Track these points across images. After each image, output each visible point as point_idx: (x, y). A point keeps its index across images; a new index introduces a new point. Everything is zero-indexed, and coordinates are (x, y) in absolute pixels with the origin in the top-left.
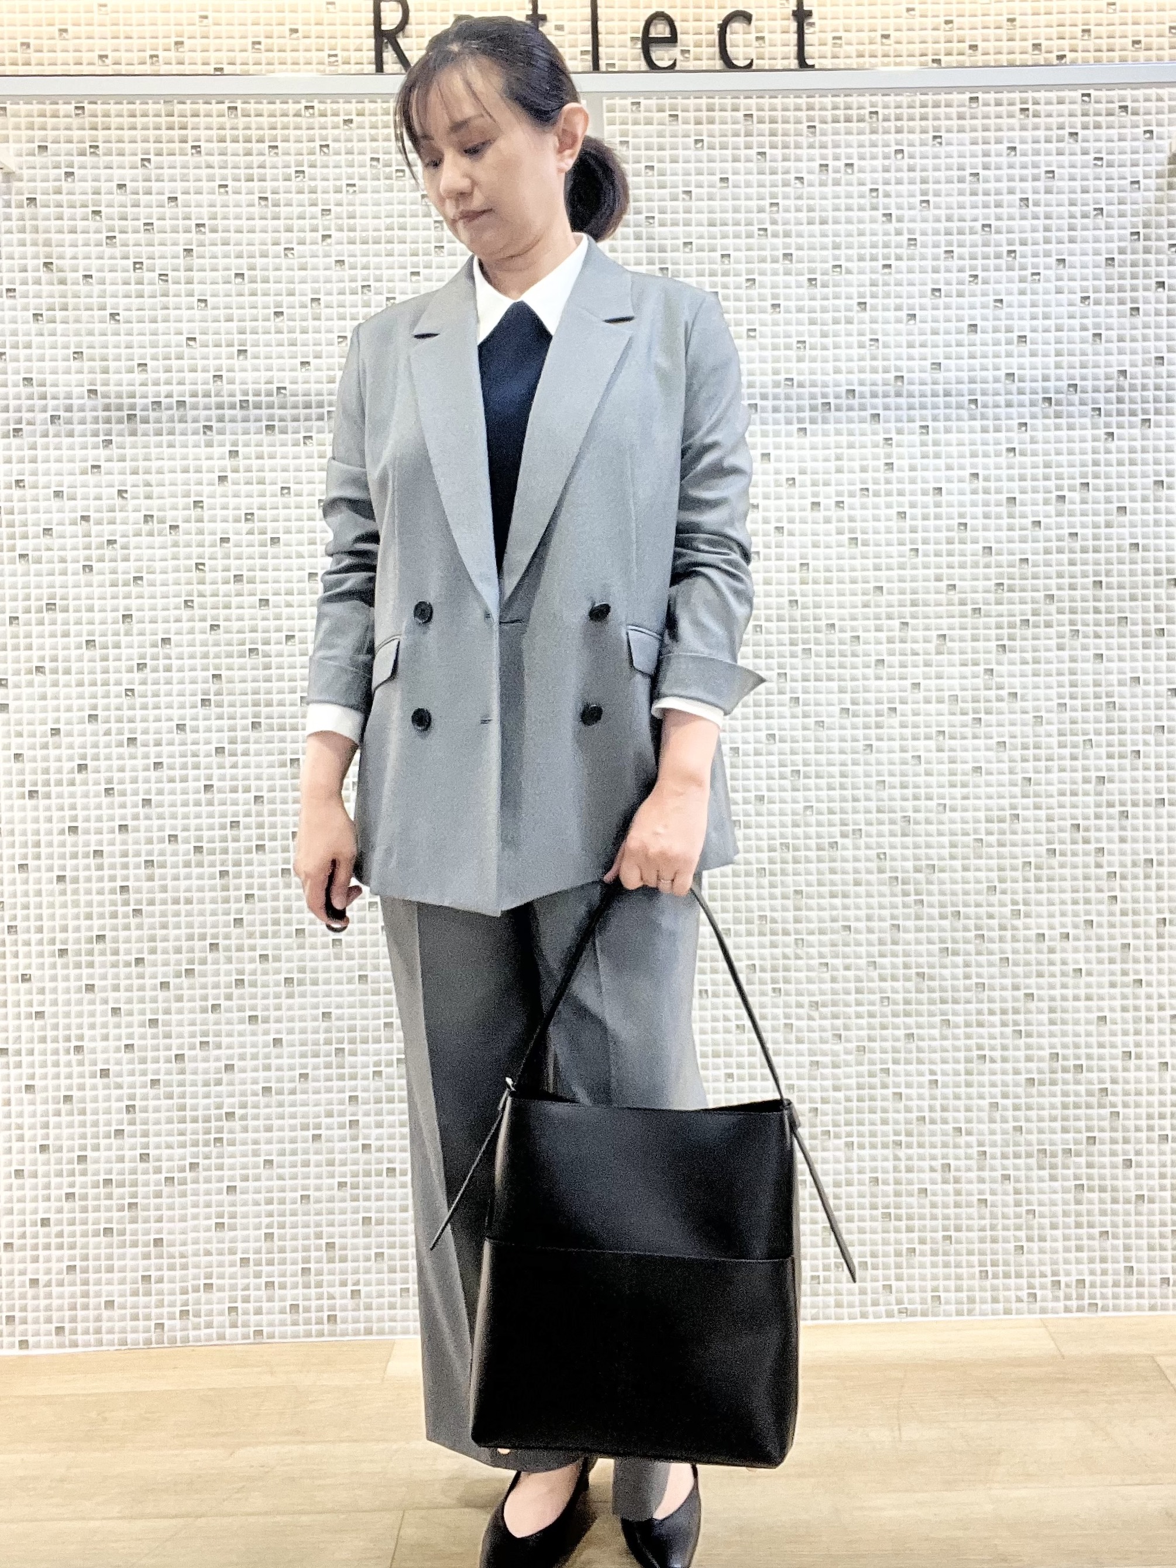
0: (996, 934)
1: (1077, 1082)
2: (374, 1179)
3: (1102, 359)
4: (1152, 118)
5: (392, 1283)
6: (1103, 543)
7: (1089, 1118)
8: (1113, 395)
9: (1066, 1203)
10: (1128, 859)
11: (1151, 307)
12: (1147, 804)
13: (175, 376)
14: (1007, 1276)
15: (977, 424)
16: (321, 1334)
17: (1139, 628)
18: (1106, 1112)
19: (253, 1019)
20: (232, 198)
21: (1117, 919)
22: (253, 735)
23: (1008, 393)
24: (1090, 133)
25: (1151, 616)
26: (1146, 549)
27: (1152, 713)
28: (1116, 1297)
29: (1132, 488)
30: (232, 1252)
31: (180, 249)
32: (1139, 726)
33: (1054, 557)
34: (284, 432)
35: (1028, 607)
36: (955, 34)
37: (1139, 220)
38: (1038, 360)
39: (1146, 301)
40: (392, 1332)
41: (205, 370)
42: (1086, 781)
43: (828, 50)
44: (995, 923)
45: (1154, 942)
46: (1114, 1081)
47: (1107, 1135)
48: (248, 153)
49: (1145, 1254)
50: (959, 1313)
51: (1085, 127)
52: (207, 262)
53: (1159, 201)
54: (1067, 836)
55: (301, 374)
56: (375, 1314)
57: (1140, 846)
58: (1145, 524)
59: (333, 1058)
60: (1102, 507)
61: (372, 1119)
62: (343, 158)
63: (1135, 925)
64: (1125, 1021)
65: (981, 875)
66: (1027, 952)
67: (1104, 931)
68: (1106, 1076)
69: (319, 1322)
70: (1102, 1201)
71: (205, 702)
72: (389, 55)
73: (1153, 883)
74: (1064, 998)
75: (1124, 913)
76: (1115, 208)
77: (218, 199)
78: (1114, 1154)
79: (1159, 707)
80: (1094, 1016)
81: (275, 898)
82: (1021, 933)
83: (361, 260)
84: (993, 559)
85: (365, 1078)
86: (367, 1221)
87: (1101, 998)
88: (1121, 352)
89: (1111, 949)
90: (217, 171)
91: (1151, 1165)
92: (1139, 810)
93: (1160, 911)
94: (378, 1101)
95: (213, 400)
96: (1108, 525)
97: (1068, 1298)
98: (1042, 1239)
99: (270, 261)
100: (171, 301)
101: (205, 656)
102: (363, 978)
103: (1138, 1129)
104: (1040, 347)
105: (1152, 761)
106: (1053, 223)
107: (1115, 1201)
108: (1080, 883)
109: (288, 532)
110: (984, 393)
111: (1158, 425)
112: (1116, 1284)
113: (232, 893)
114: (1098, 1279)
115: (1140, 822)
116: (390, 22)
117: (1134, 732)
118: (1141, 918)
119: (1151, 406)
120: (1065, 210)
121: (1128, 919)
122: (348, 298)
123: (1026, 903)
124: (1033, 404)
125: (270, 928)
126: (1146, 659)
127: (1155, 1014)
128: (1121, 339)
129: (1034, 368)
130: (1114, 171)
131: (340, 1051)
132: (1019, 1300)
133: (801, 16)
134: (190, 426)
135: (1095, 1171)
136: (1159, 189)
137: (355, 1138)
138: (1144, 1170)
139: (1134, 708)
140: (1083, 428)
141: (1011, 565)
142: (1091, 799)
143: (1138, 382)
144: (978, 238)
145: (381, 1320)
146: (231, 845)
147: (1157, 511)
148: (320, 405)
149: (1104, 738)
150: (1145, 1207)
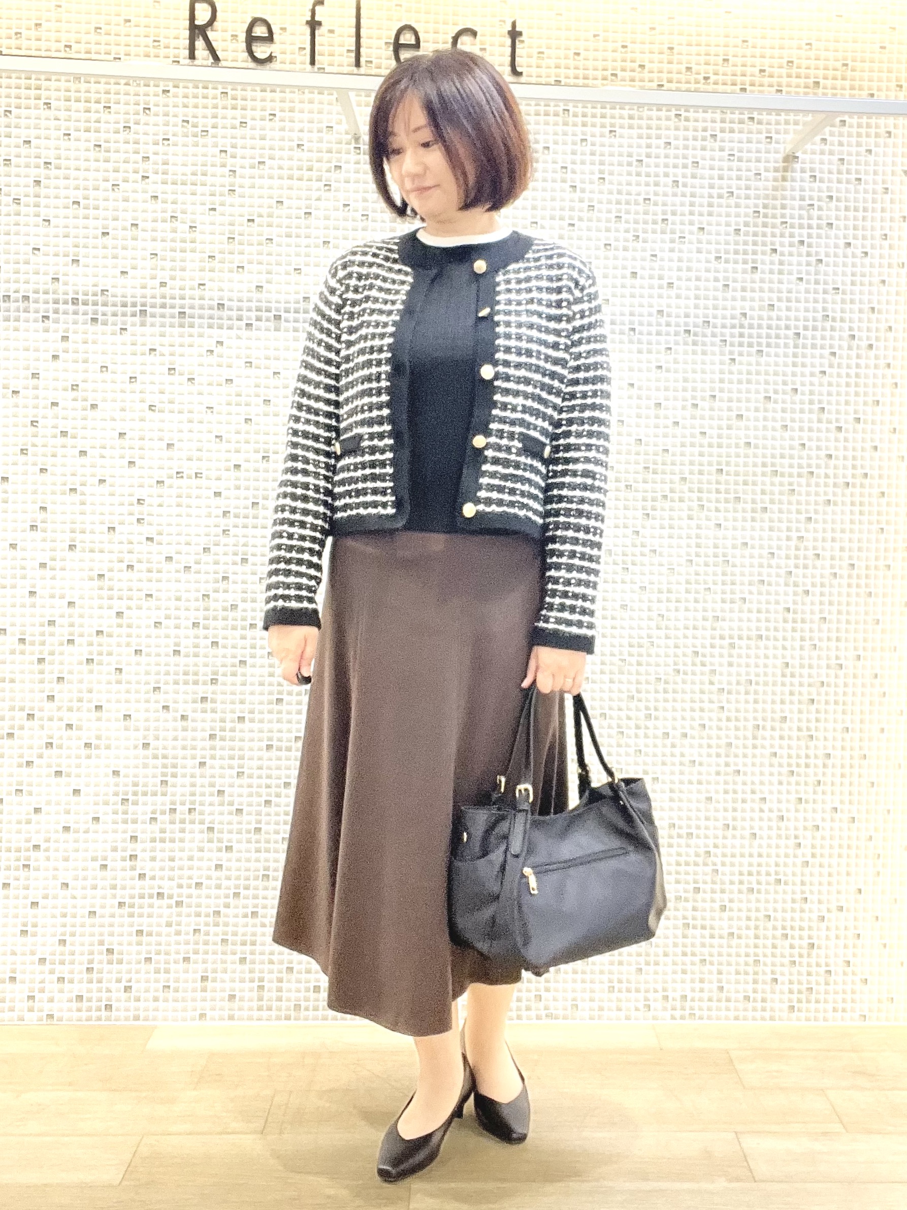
0: (632, 732)
1: (688, 846)
2: (147, 901)
3: (729, 304)
4: (773, 127)
5: (157, 981)
6: (725, 441)
7: (695, 874)
8: (736, 331)
9: (676, 937)
10: (734, 679)
11: (767, 268)
12: (749, 638)
13: (22, 277)
14: (628, 991)
15: (635, 347)
16: (99, 1019)
17: (749, 506)
18: (709, 869)
19: (58, 773)
20: (72, 144)
21: (724, 724)
22: (70, 555)
23: (659, 324)
24: (727, 136)
25: (758, 497)
26: (756, 447)
27: (756, 570)
28: (709, 1009)
29: (748, 400)
30: (33, 953)
31: (31, 181)
32: (746, 579)
33: (688, 450)
34: (105, 323)
35: (667, 487)
36: (629, 56)
37: (760, 202)
38: (682, 302)
39: (763, 263)
40: (154, 1019)
41: (45, 274)
42: (705, 619)
43: (534, 61)
44: (632, 723)
45: (750, 742)
46: (716, 846)
47: (708, 887)
48: (88, 111)
49: (733, 977)
50: (591, 1018)
51: (723, 131)
52: (52, 192)
53: (775, 189)
54: (689, 660)
55: (121, 280)
56: (141, 1005)
57: (743, 670)
58: (756, 429)
59: (120, 808)
60: (725, 414)
61: (147, 855)
62: (161, 119)
63: (737, 729)
64: (726, 801)
65: (624, 687)
66: (655, 746)
67: (714, 733)
68: (710, 842)
69: (99, 1009)
70: (703, 937)
71: (33, 527)
72: (200, 43)
73: (751, 698)
74: (681, 782)
75: (728, 719)
76: (743, 192)
77: (64, 144)
78: (713, 901)
79: (761, 566)
80: (702, 797)
81: (81, 682)
82: (650, 732)
83: (170, 198)
84: (642, 449)
85: (144, 822)
86: (140, 933)
87: (708, 783)
88: (743, 299)
89: (718, 747)
90: (63, 124)
91: (740, 910)
92: (744, 643)
93: (755, 719)
94: (153, 840)
95: (51, 297)
96: (729, 428)
97: (674, 1009)
98: (657, 964)
99: (101, 194)
100: (22, 219)
101: (35, 492)
102: (146, 746)
103: (732, 883)
104: (684, 293)
105: (754, 607)
106: (697, 200)
107: (712, 937)
108: (697, 696)
109: (105, 400)
110: (641, 324)
111: (768, 355)
112: (710, 1000)
113: (47, 676)
114: (697, 995)
115: (744, 652)
116: (202, 19)
117: (742, 584)
118: (741, 724)
119: (764, 341)
120: (706, 191)
121: (732, 725)
122: (160, 225)
123: (656, 709)
124: (677, 334)
125: (75, 704)
126: (753, 529)
127: (749, 796)
128: (744, 290)
129: (678, 307)
130: (743, 165)
131: (125, 801)
132: (637, 1009)
133: (514, 35)
134: (32, 316)
135: (698, 914)
136: (775, 180)
137: (133, 868)
138: (735, 914)
139: (743, 566)
140: (713, 354)
141: (656, 454)
142: (708, 633)
143: (755, 322)
144: (641, 208)
145: (146, 1010)
146: (48, 639)
147: (765, 419)
148: (134, 305)
149: (719, 588)
150: (735, 941)
